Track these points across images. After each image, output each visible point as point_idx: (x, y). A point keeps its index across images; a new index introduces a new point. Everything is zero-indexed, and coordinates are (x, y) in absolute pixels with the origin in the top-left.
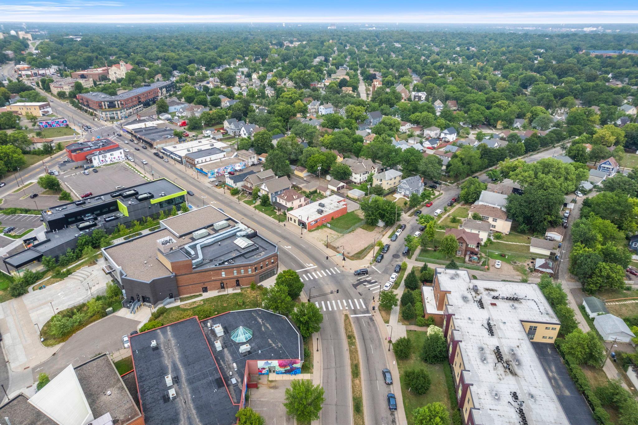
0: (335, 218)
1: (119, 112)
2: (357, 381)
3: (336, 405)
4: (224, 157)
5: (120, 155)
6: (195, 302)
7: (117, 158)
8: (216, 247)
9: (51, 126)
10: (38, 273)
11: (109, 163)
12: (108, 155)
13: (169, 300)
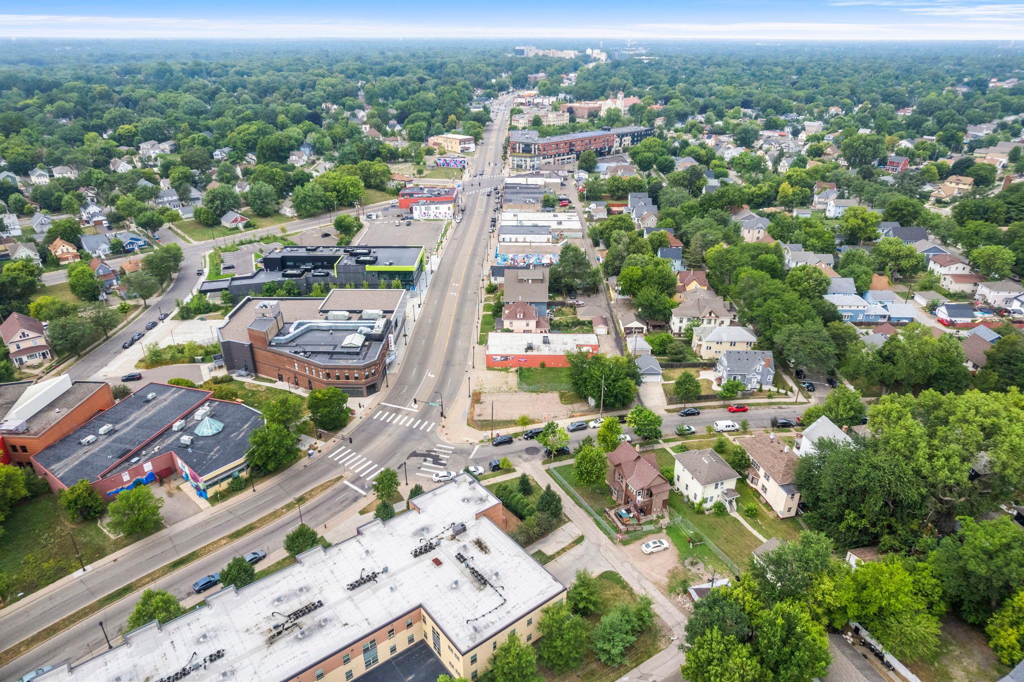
0: (547, 366)
1: (528, 160)
2: (224, 541)
3: (175, 546)
4: (548, 241)
5: (448, 212)
6: (259, 386)
7: (443, 214)
8: (326, 334)
9: (448, 164)
10: (214, 305)
11: (432, 218)
12: (433, 207)
13: (243, 372)
